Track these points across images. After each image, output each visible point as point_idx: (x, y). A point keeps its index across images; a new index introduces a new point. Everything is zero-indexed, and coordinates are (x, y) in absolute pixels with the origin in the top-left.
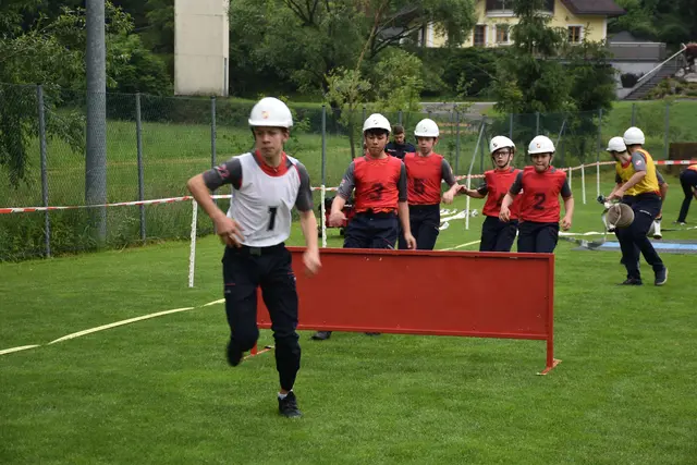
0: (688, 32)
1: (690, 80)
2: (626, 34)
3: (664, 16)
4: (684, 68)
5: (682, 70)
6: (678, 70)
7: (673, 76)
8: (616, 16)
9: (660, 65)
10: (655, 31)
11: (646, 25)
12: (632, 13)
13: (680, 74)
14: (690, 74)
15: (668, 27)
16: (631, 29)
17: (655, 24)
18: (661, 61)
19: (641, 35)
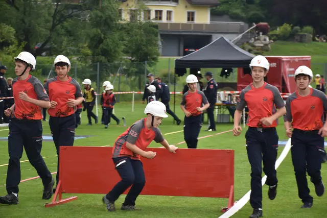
0: (263, 16)
1: (257, 45)
2: (226, 17)
3: (249, 6)
4: (254, 38)
5: (253, 39)
6: (250, 39)
7: (248, 42)
8: (216, 5)
9: (240, 36)
10: (243, 15)
11: (238, 11)
12: (230, 4)
13: (252, 41)
14: (257, 42)
15: (252, 13)
16: (230, 13)
17: (244, 11)
18: (241, 33)
19: (235, 18)
